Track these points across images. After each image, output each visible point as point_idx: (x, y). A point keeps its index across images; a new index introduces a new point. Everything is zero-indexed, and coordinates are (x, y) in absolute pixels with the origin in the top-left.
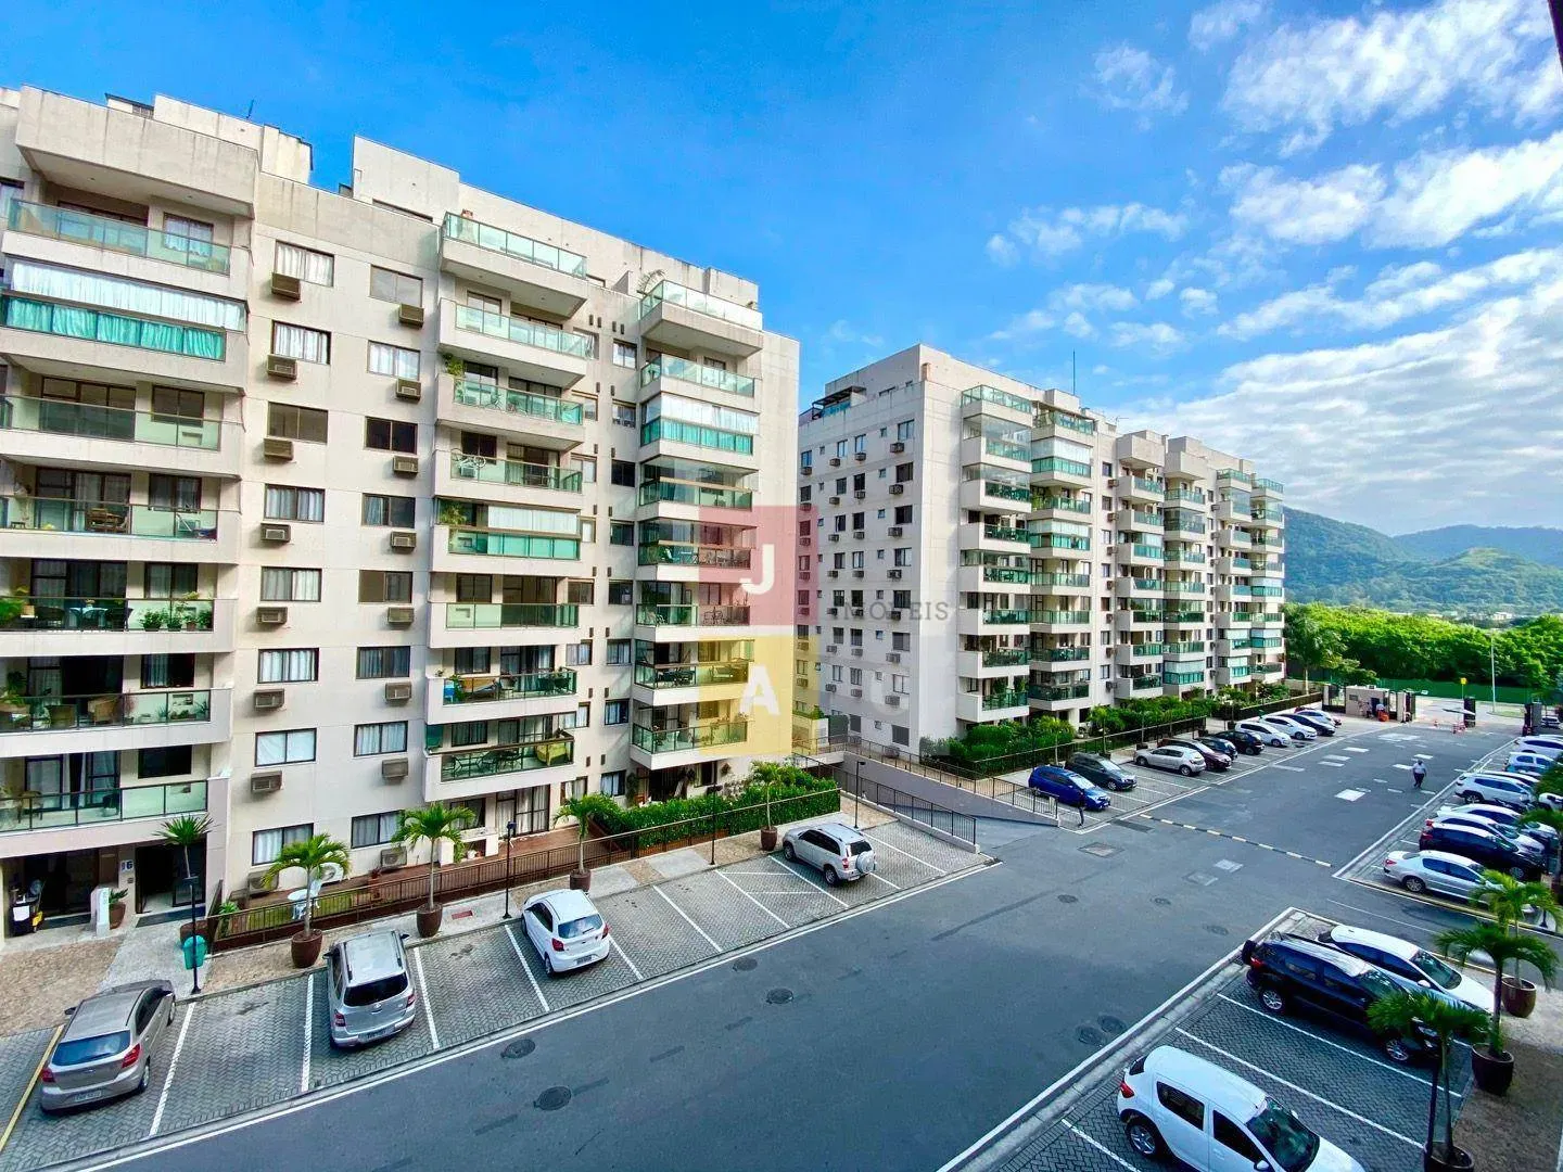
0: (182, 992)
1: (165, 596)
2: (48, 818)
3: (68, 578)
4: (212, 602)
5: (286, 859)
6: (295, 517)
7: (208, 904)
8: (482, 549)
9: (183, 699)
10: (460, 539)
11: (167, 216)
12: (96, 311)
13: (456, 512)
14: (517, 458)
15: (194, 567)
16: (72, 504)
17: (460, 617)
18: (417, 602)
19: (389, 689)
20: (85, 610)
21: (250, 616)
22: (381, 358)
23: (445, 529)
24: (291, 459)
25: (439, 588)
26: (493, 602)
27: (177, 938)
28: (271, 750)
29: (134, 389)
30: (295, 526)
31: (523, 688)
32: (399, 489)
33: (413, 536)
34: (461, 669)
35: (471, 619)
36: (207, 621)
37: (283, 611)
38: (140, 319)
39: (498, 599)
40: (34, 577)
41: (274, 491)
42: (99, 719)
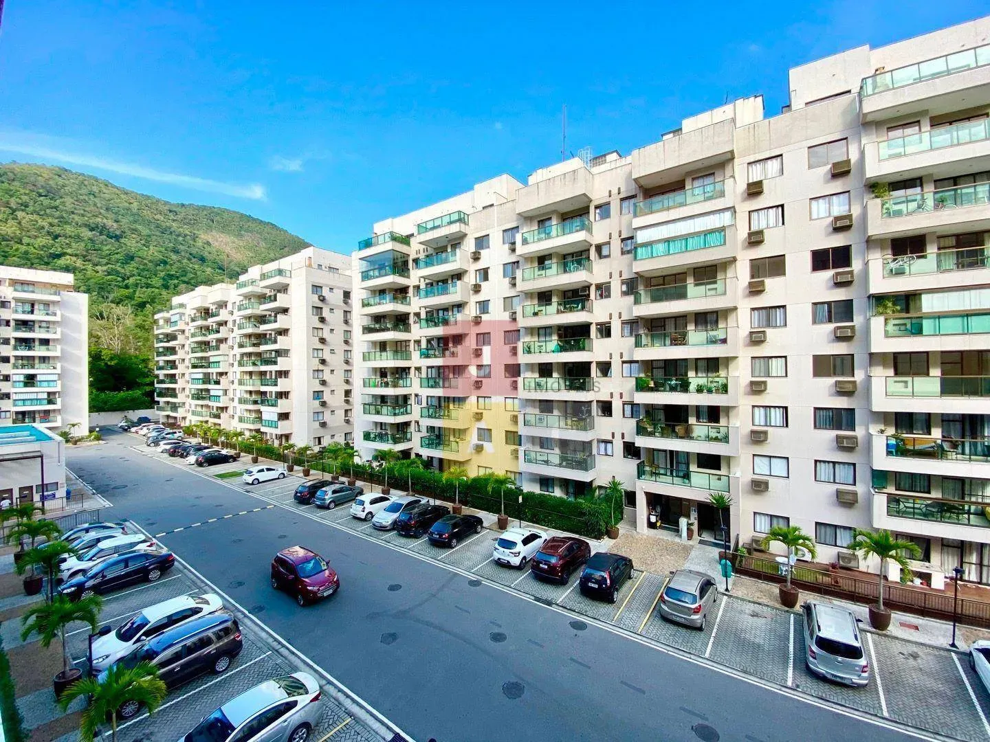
0: (721, 587)
1: (704, 375)
2: (663, 478)
3: (665, 368)
4: (727, 378)
5: (775, 535)
6: (768, 325)
7: (732, 545)
8: (918, 331)
9: (715, 430)
10: (894, 325)
11: (693, 179)
12: (667, 241)
13: (890, 304)
14: (949, 248)
15: (717, 359)
16: (665, 334)
17: (899, 388)
18: (859, 376)
19: (839, 439)
20: (673, 383)
21: (746, 386)
22: (820, 208)
23: (881, 319)
24: (764, 290)
25: (878, 364)
26: (931, 375)
27: (717, 557)
28: (762, 467)
29: (686, 273)
30: (769, 331)
31: (967, 451)
32: (840, 295)
33: (852, 328)
34: (901, 428)
35: (910, 389)
36: (725, 389)
37: (765, 383)
38: (685, 238)
39: (936, 372)
40: (653, 368)
41: (756, 311)
42: (680, 435)
